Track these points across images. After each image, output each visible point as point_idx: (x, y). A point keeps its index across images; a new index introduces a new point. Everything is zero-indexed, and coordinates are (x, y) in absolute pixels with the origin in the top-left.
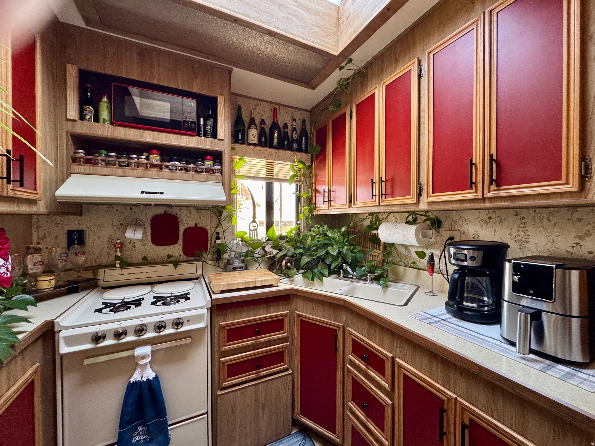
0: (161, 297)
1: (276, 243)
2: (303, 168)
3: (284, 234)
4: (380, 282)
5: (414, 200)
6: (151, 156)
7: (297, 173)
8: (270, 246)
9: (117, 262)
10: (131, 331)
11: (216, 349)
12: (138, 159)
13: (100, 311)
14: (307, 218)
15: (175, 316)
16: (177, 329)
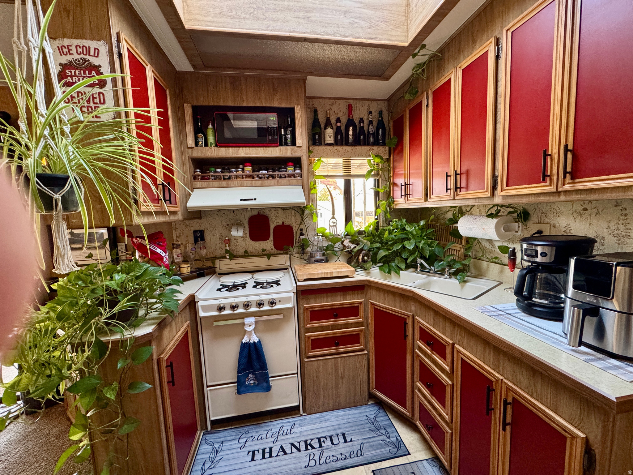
0: (260, 283)
1: (354, 238)
2: (381, 162)
3: (362, 229)
4: (458, 277)
5: (488, 194)
6: (246, 169)
7: (374, 167)
8: (348, 240)
9: (227, 254)
10: (241, 306)
11: (302, 325)
12: (236, 171)
13: (219, 290)
14: (385, 213)
15: (270, 297)
16: (272, 307)
